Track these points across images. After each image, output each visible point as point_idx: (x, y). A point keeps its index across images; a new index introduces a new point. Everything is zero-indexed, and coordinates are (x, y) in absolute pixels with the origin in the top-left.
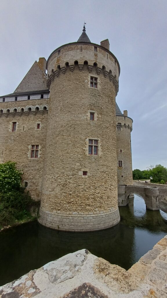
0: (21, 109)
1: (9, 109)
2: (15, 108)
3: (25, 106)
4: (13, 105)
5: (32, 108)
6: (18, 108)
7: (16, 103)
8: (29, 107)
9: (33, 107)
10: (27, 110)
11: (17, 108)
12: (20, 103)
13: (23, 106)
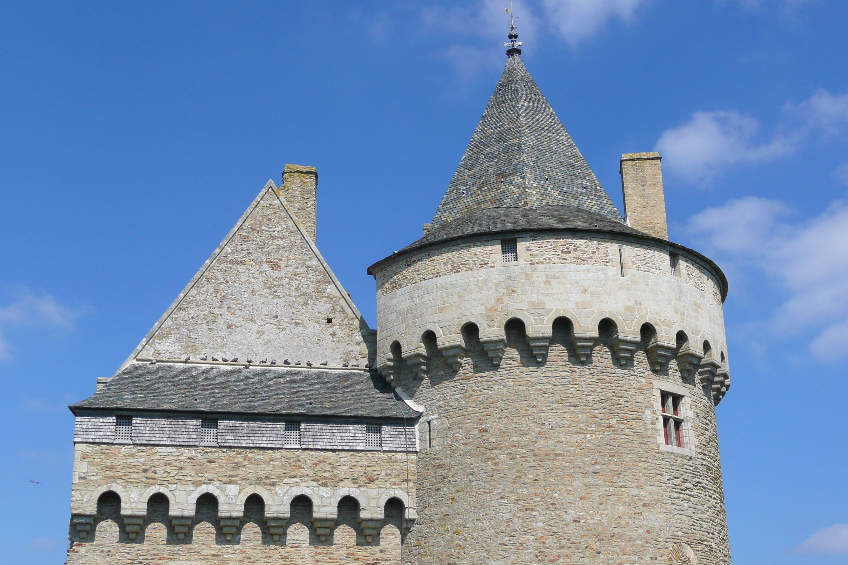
0: (243, 497)
1: (163, 490)
2: (204, 489)
3: (274, 485)
4: (189, 468)
5: (316, 501)
6: (223, 491)
7: (212, 457)
8: (297, 491)
9: (325, 491)
10: (282, 508)
11: (216, 493)
12: (240, 458)
13: (259, 481)
